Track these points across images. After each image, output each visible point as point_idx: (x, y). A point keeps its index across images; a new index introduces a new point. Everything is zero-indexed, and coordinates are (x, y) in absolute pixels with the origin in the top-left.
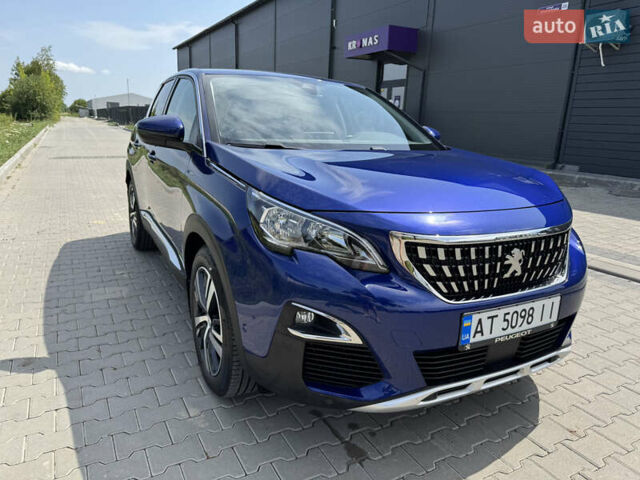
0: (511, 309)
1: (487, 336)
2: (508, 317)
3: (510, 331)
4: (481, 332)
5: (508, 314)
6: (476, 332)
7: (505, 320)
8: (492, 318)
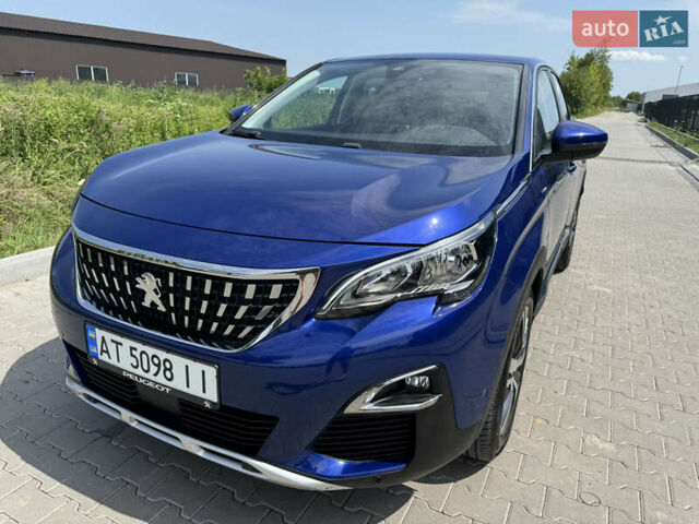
0: (140, 347)
1: (113, 361)
2: (137, 354)
3: (139, 371)
4: (107, 352)
5: (135, 349)
6: (102, 351)
7: (132, 355)
8: (118, 343)
